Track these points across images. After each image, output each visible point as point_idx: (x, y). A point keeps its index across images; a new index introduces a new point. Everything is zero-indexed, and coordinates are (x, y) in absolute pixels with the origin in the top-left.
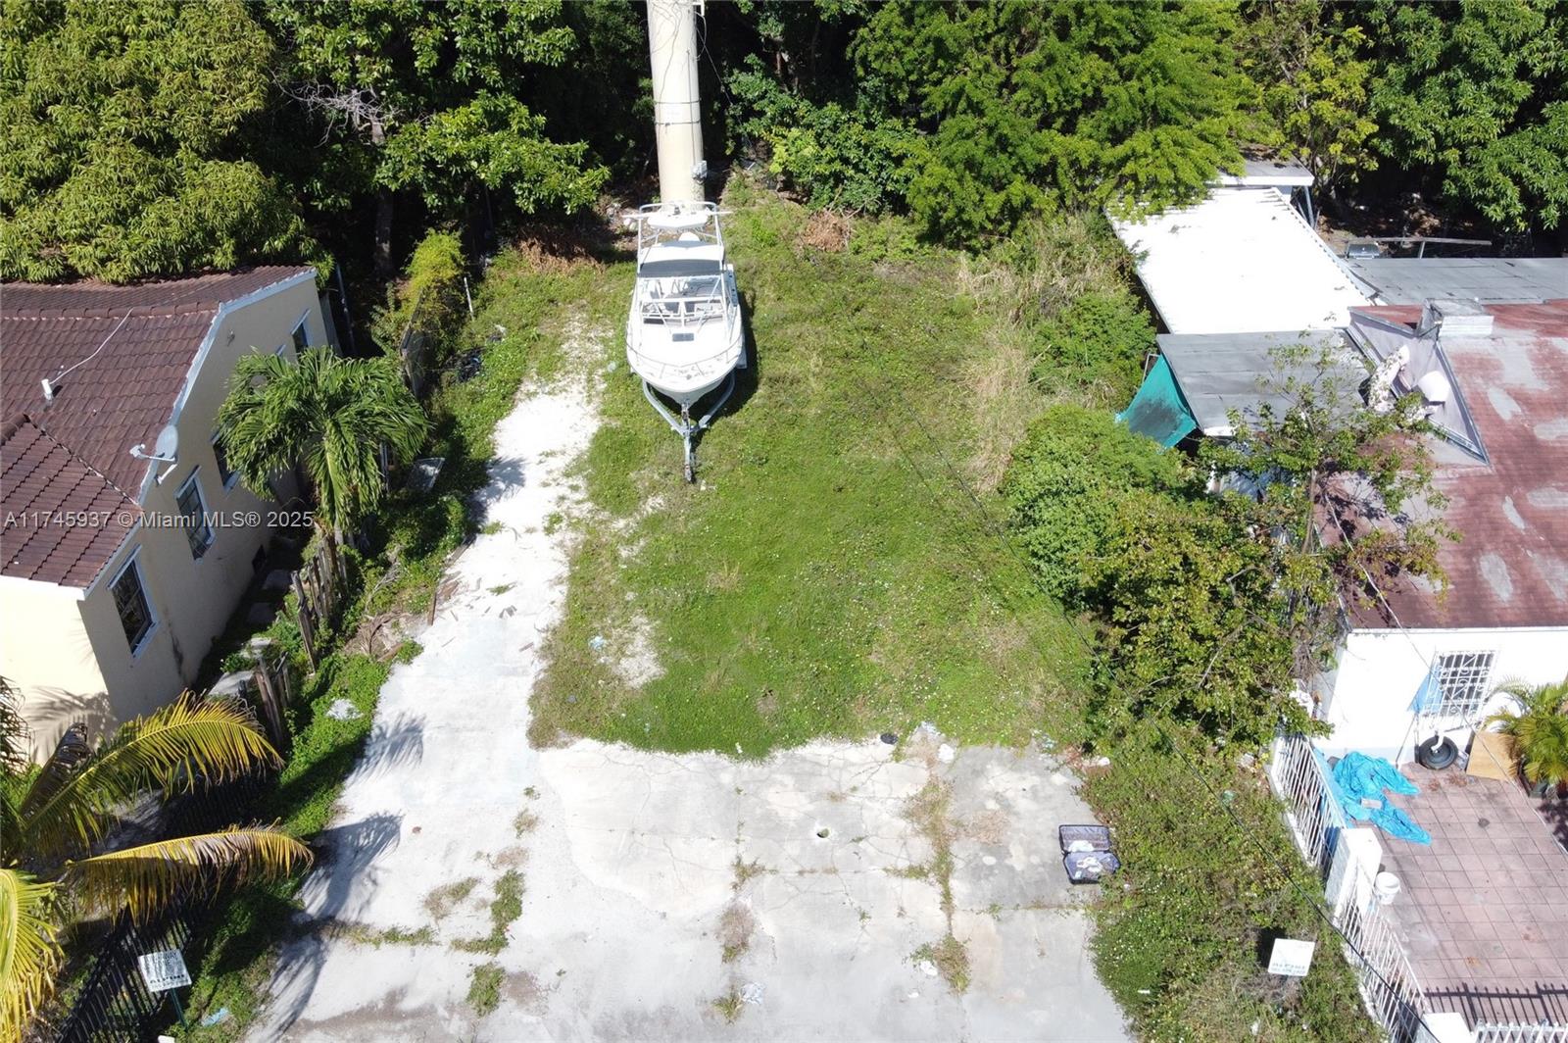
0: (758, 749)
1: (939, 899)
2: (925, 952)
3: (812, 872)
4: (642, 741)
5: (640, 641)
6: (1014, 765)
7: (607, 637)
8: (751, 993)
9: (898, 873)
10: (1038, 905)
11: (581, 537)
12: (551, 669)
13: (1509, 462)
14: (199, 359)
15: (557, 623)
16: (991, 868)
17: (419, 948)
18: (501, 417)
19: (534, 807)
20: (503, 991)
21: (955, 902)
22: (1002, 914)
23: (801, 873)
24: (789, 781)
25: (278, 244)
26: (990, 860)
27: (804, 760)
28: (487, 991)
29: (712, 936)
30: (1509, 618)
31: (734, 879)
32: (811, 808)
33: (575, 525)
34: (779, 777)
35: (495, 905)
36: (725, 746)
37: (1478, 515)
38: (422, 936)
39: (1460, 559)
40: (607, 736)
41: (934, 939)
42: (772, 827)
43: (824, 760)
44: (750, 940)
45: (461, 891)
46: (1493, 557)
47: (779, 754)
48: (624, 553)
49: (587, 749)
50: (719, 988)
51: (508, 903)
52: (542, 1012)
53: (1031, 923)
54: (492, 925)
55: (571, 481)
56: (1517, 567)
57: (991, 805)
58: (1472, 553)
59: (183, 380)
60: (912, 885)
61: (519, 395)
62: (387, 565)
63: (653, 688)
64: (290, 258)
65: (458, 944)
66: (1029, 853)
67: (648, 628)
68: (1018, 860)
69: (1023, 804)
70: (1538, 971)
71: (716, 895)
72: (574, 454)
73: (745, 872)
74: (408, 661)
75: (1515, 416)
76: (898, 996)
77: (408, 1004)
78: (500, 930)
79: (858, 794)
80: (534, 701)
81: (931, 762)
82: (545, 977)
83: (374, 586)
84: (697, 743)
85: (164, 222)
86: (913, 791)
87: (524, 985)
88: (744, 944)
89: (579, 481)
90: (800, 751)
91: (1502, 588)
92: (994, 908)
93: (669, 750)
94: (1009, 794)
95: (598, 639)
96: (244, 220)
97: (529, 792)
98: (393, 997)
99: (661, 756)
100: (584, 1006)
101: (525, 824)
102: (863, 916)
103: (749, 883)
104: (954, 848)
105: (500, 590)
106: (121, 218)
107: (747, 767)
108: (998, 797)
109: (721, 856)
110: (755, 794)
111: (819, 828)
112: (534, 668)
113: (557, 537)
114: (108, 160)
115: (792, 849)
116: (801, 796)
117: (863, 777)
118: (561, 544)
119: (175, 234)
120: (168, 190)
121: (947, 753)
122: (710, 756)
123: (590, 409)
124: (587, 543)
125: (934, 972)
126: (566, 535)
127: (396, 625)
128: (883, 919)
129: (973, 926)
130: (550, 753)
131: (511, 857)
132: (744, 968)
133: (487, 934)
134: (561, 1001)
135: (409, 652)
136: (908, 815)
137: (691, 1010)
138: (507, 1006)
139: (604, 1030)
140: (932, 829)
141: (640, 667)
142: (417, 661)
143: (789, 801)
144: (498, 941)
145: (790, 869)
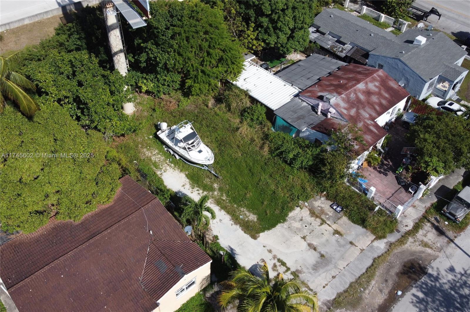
0: (285, 220)
1: (328, 226)
2: (334, 234)
3: (311, 232)
4: (269, 229)
5: (247, 213)
6: (316, 201)
7: (241, 215)
8: (323, 253)
9: (320, 226)
10: (339, 219)
11: (213, 200)
12: (240, 226)
13: (352, 121)
15: (230, 218)
16: (329, 217)
18: (162, 182)
19: (268, 248)
20: (297, 273)
21: (330, 225)
22: (336, 222)
23: (310, 233)
24: (293, 221)
26: (327, 216)
27: (291, 217)
28: (295, 275)
29: (310, 249)
31: (303, 240)
32: (300, 223)
33: (208, 198)
34: (291, 222)
35: (281, 264)
36: (280, 222)
40: (263, 231)
41: (333, 231)
42: (299, 230)
43: (293, 215)
44: (315, 246)
45: (275, 266)
47: (287, 218)
48: (224, 199)
49: (262, 234)
50: (319, 255)
51: (283, 264)
52: (304, 273)
53: (340, 221)
54: (285, 267)
55: (195, 189)
57: (319, 208)
60: (323, 226)
61: (159, 176)
63: (259, 219)
65: (284, 272)
66: (330, 212)
67: (245, 210)
68: (331, 214)
69: (323, 206)
71: (304, 244)
72: (188, 183)
73: (304, 238)
75: (347, 112)
76: (337, 241)
78: (286, 267)
79: (303, 217)
80: (245, 232)
81: (306, 207)
82: (300, 269)
84: (277, 224)
86: (309, 213)
87: (298, 271)
88: (315, 248)
90: (289, 216)
92: (335, 223)
93: (273, 228)
94: (320, 205)
95: (241, 217)
97: (264, 247)
100: (308, 268)
101: (270, 251)
102: (323, 234)
103: (306, 239)
104: (322, 217)
107: (285, 223)
108: (319, 206)
109: (298, 238)
110: (292, 226)
111: (304, 226)
112: (237, 228)
115: (305, 231)
116: (297, 223)
117: (301, 215)
121: (306, 204)
122: (279, 225)
123: (177, 172)
124: (215, 200)
125: (338, 235)
127: (208, 234)
128: (325, 233)
129: (335, 227)
130: (259, 239)
131: (275, 257)
132: (319, 250)
133: (286, 269)
134: (305, 270)
135: (216, 237)
136: (312, 216)
137: (319, 260)
138: (300, 275)
139: (314, 269)
140: (317, 217)
141: (253, 217)
142: (219, 238)
143: (297, 225)
144: (288, 269)
145: (308, 234)
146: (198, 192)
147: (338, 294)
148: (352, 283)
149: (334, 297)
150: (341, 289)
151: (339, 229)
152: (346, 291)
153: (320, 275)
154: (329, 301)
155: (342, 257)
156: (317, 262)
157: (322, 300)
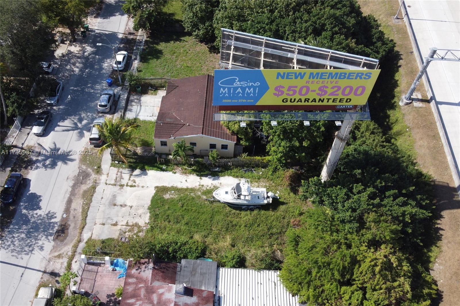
0: (149, 209)
1: (123, 225)
2: (117, 222)
3: (130, 213)
4: (153, 197)
5: (173, 196)
7: (174, 193)
8: (116, 207)
9: (128, 221)
11: (197, 189)
12: (169, 187)
13: (150, 288)
14: (192, 136)
15: (178, 187)
18: (233, 177)
19: (145, 188)
24: (144, 211)
27: (147, 213)
28: (122, 186)
29: (124, 204)
32: (139, 213)
33: (200, 188)
35: (132, 185)
37: (142, 281)
38: (129, 179)
40: (155, 194)
41: (118, 223)
42: (137, 209)
45: (135, 182)
46: (135, 281)
47: (149, 211)
48: (192, 194)
49: (154, 192)
50: (117, 204)
58: (137, 278)
60: (126, 222)
62: (190, 168)
63: (163, 198)
65: (128, 183)
67: (175, 197)
70: (98, 282)
71: (129, 204)
73: (131, 207)
77: (122, 180)
79: (140, 218)
80: (163, 186)
83: (185, 167)
84: (152, 203)
86: (140, 224)
88: (122, 207)
90: (149, 213)
91: (130, 280)
92: (120, 230)
97: (148, 187)
98: (123, 179)
99: (151, 199)
100: (118, 193)
101: (143, 187)
105: (186, 181)
107: (147, 207)
109: (134, 204)
110: (142, 208)
111: (136, 214)
113: (198, 186)
115: (133, 211)
117: (143, 219)
118: (196, 187)
121: (145, 228)
122: (150, 204)
125: (114, 223)
127: (179, 171)
128: (122, 219)
129: (119, 227)
130: (154, 188)
131: (138, 186)
132: (119, 207)
134: (119, 191)
135: (175, 173)
136: (136, 223)
137: (115, 202)
138: (120, 187)
139: (115, 195)
140: (133, 225)
141: (167, 196)
142: (173, 174)
143: (140, 211)
144: (127, 186)
145: (130, 211)
146: (209, 187)
147: (96, 192)
148: (91, 202)
149: (96, 189)
150: (95, 195)
151: (115, 227)
152: (92, 196)
153: (110, 194)
154: (98, 185)
155: (104, 212)
156: (115, 200)
157: (101, 184)
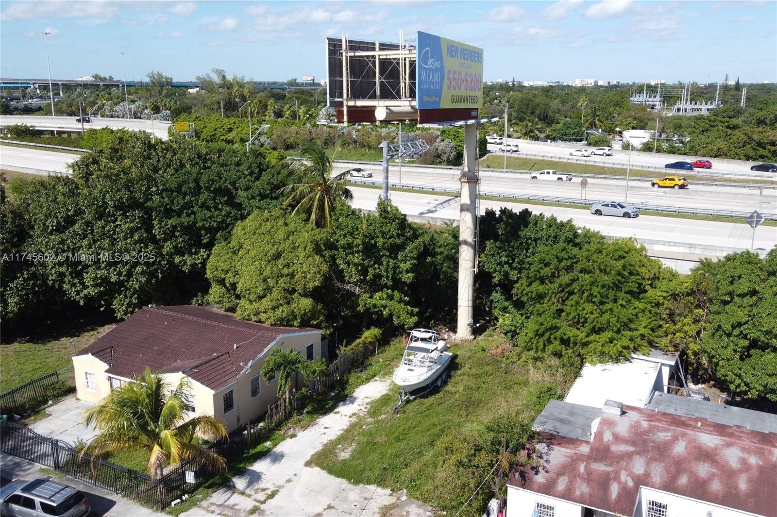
0: (357, 483)
4: (330, 472)
5: (350, 449)
6: (420, 507)
7: (342, 446)
11: (357, 420)
12: (323, 450)
13: (594, 453)
14: (269, 346)
15: (333, 440)
17: (247, 498)
18: (362, 384)
19: (294, 478)
20: (257, 512)
23: (343, 512)
24: (358, 491)
25: (315, 323)
27: (366, 488)
28: (254, 510)
30: (556, 495)
31: (326, 508)
32: (358, 499)
33: (357, 418)
34: (356, 490)
35: (269, 495)
36: (349, 480)
37: (571, 465)
38: (249, 496)
39: (555, 475)
40: (323, 468)
42: (345, 500)
43: (371, 490)
45: (264, 490)
46: (566, 478)
47: (361, 485)
48: (364, 427)
49: (317, 469)
51: (272, 495)
54: (265, 498)
55: (366, 406)
56: (571, 482)
57: (404, 513)
59: (263, 350)
61: (372, 380)
62: (302, 414)
63: (343, 461)
64: (318, 327)
65: (255, 500)
71: (319, 510)
72: (373, 399)
73: (329, 507)
74: (291, 438)
75: (609, 440)
78: (265, 500)
81: (398, 499)
82: (268, 512)
83: (295, 418)
84: (343, 477)
85: (283, 311)
86: (387, 504)
87: (262, 512)
89: (369, 407)
90: (367, 486)
93: (335, 476)
94: (412, 513)
95: (340, 446)
96: (305, 314)
97: (295, 475)
98: (235, 505)
99: (332, 478)
101: (289, 481)
103: (329, 510)
105: (326, 428)
106: (274, 309)
107: (351, 486)
108: (408, 512)
109: (326, 502)
110: (347, 492)
111: (356, 504)
112: (319, 447)
113: (351, 419)
114: (275, 294)
115: (345, 506)
116: (358, 496)
118: (350, 421)
119: (285, 315)
120: (288, 303)
121: (404, 498)
122: (344, 480)
123: (388, 388)
124: (357, 422)
126: (354, 419)
127: (295, 429)
130: (307, 468)
131: (280, 487)
133: (262, 500)
135: (293, 436)
136: (381, 509)
138: (255, 515)
141: (344, 455)
142: (293, 439)
143: (353, 497)
144: (264, 502)
145: (340, 510)
